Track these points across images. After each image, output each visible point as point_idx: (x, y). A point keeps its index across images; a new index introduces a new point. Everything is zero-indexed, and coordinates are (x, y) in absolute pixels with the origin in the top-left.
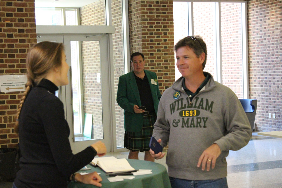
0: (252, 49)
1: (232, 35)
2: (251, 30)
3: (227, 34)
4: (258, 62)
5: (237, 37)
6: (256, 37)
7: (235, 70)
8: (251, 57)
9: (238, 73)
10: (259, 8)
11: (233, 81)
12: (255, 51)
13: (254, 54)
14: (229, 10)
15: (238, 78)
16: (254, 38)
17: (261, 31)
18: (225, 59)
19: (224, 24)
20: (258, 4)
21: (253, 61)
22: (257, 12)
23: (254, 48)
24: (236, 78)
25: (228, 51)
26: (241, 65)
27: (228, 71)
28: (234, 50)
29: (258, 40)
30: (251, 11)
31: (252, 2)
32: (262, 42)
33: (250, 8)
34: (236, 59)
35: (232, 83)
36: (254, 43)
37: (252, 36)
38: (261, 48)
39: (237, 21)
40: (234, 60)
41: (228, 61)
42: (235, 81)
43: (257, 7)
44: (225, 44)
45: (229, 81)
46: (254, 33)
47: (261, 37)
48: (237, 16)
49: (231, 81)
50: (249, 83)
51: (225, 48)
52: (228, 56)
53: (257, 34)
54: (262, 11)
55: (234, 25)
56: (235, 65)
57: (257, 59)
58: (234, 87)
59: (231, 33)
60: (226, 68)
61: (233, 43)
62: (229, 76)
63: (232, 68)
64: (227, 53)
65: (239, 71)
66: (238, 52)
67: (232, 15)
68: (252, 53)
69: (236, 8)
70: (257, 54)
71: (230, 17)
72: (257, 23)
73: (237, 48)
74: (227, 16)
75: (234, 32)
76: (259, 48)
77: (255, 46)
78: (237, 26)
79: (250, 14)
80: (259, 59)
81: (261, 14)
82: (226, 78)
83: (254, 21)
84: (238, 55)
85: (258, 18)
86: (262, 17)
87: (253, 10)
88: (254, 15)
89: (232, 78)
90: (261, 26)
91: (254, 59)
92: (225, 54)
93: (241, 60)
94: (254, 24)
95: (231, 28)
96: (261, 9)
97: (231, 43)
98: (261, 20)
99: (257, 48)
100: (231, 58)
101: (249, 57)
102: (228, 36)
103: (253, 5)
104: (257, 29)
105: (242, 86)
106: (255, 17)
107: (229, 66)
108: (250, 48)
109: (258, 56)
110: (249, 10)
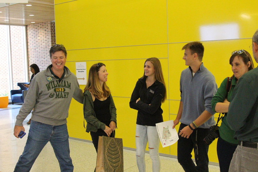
0: (29, 54)
1: (17, 45)
2: (29, 42)
3: (14, 44)
4: (34, 61)
5: (21, 46)
6: (32, 47)
7: (20, 66)
8: (29, 58)
9: (22, 67)
10: (33, 30)
11: (19, 72)
12: (32, 55)
13: (31, 56)
14: (15, 30)
15: (22, 70)
16: (31, 47)
17: (35, 43)
18: (14, 59)
19: (13, 38)
20: (33, 28)
21: (30, 60)
22: (32, 32)
23: (31, 53)
24: (21, 70)
25: (15, 54)
26: (24, 63)
27: (16, 66)
28: (19, 54)
29: (33, 48)
30: (29, 31)
31: (29, 26)
32: (35, 50)
33: (28, 30)
34: (21, 59)
35: (18, 74)
36: (31, 50)
37: (30, 46)
38: (35, 53)
39: (20, 37)
40: (20, 60)
41: (16, 60)
42: (20, 72)
43: (32, 29)
44: (13, 50)
45: (16, 72)
46: (31, 44)
47: (35, 46)
48: (20, 34)
49: (18, 72)
50: (29, 73)
51: (14, 53)
52: (16, 57)
53: (33, 45)
54: (35, 32)
55: (18, 39)
56: (20, 63)
57: (33, 59)
58: (20, 76)
59: (17, 44)
60: (14, 65)
61: (18, 50)
62: (16, 69)
63: (18, 65)
64: (15, 56)
65: (22, 66)
66: (21, 55)
67: (18, 34)
68: (30, 56)
69: (19, 30)
70: (33, 56)
71: (16, 35)
72: (32, 39)
73: (21, 52)
74: (14, 33)
75: (19, 44)
76: (34, 53)
77: (32, 52)
78: (20, 40)
79: (28, 33)
80: (34, 59)
81: (34, 34)
82: (15, 71)
83: (30, 37)
84: (22, 57)
85: (32, 35)
86: (35, 35)
87: (30, 31)
88: (30, 34)
89: (18, 70)
90: (35, 40)
91: (31, 59)
92: (14, 56)
93: (23, 60)
94: (31, 39)
95: (17, 41)
96: (34, 30)
97: (17, 50)
98: (35, 37)
99: (33, 53)
100: (18, 58)
101: (28, 58)
102: (15, 45)
103: (30, 28)
104: (33, 42)
105: (24, 75)
106: (31, 35)
107: (16, 63)
108: (29, 53)
109: (33, 58)
110: (28, 31)
